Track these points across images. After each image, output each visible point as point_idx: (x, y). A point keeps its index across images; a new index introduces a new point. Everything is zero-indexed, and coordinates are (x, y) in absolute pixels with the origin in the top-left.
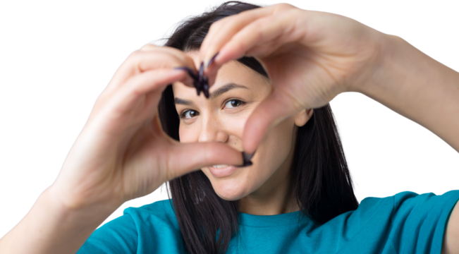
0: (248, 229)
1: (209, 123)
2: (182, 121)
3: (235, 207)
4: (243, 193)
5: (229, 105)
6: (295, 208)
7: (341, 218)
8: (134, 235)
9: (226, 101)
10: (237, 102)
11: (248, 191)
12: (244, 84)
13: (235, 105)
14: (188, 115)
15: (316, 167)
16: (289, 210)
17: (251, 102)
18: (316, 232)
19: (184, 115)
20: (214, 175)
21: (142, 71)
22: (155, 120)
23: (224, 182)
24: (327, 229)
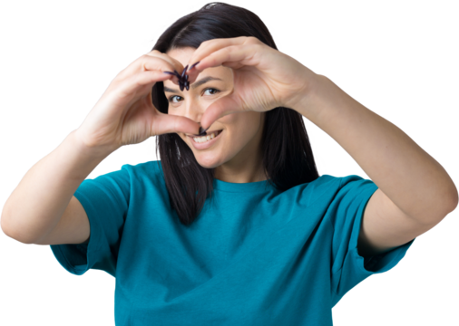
0: (220, 193)
1: (192, 107)
2: (170, 104)
3: (212, 174)
4: (219, 162)
5: (207, 92)
6: (263, 177)
7: (297, 189)
8: (127, 186)
9: (205, 90)
10: (213, 91)
11: (223, 161)
12: (218, 77)
13: (212, 92)
14: (175, 99)
15: (281, 141)
16: (257, 180)
17: (225, 90)
18: (276, 199)
19: (171, 99)
20: (196, 148)
21: (146, 70)
22: (148, 96)
23: (203, 153)
24: (284, 196)
